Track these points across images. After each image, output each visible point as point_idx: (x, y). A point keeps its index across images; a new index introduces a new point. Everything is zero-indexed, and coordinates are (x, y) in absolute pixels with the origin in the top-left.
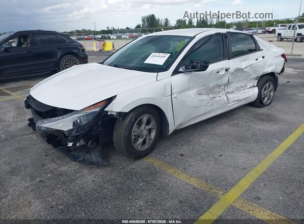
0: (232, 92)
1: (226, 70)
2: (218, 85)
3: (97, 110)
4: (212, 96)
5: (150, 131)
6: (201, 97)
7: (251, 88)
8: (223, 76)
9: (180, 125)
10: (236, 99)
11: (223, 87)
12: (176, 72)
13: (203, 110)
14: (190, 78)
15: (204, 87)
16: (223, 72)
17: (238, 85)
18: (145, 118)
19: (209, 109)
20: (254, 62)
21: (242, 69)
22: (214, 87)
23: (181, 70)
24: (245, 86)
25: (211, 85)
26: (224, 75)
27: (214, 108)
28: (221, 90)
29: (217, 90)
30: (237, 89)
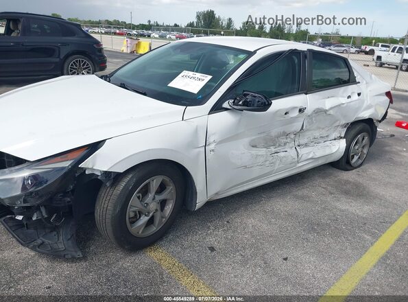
0: (306, 145)
1: (301, 111)
2: (284, 133)
3: (67, 164)
4: (273, 149)
5: (163, 204)
6: (254, 151)
7: (335, 139)
8: (294, 120)
9: (217, 194)
10: (310, 157)
11: (292, 136)
12: (217, 108)
13: (256, 172)
14: (240, 121)
15: (262, 135)
16: (296, 113)
17: (317, 134)
18: (155, 183)
19: (267, 170)
20: (344, 100)
21: (325, 111)
22: (278, 137)
23: (226, 105)
24: (327, 136)
25: (274, 132)
26: (296, 117)
27: (276, 168)
28: (289, 140)
29: (283, 140)
30: (316, 141)
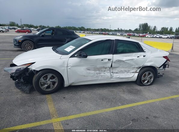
0: (117, 73)
1: (109, 60)
2: (104, 67)
4: (98, 72)
6: (88, 71)
7: (133, 73)
10: (117, 77)
11: (108, 69)
12: (73, 56)
13: (90, 79)
14: (81, 60)
15: (93, 67)
17: (123, 69)
19: (96, 78)
20: (136, 58)
21: (123, 61)
22: (101, 68)
23: (76, 56)
24: (129, 71)
25: (98, 66)
26: (107, 62)
27: (99, 79)
28: (107, 70)
29: (104, 69)
30: (122, 72)
